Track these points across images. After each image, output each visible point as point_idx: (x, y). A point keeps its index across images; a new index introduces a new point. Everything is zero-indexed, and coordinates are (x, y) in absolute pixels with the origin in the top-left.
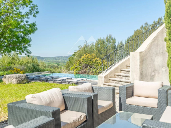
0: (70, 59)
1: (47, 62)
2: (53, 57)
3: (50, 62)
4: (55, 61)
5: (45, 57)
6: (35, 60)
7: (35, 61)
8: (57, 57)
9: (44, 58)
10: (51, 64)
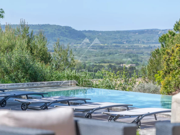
0: (163, 39)
1: (97, 51)
2: (118, 32)
3: (108, 51)
4: (127, 45)
5: (89, 31)
6: (36, 42)
7: (37, 44)
8: (135, 32)
9: (87, 34)
10: (111, 56)
